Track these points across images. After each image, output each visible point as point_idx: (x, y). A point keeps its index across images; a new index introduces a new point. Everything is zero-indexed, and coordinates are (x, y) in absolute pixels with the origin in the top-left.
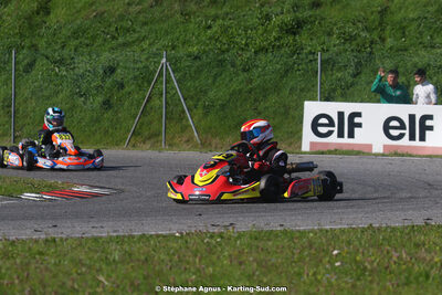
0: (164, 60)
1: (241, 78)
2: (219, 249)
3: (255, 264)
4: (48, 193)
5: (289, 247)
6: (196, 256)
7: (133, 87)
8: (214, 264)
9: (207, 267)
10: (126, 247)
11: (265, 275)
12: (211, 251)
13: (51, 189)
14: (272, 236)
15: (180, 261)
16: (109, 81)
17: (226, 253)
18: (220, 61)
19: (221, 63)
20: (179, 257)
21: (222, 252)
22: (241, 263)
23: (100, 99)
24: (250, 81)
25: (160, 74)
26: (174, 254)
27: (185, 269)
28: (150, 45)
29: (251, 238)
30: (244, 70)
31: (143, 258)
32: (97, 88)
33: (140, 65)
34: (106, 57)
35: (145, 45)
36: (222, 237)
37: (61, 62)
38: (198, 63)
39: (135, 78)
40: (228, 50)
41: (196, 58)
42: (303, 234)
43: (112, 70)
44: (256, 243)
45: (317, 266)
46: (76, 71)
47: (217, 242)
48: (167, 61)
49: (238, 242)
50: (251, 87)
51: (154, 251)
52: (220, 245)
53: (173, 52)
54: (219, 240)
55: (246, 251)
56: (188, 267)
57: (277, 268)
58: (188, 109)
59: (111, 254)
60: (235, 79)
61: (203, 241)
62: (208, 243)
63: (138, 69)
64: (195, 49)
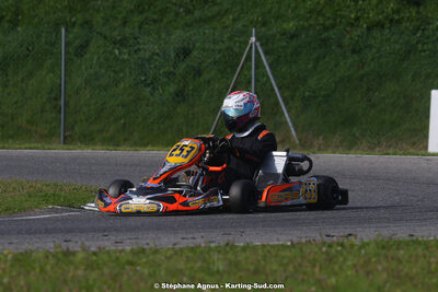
0: (253, 39)
1: (350, 61)
2: (341, 259)
3: (385, 275)
5: (425, 257)
6: (314, 266)
7: (213, 73)
8: (335, 274)
9: (329, 277)
10: (230, 256)
11: (398, 286)
12: (330, 259)
14: (402, 245)
15: (296, 271)
16: (182, 67)
17: (349, 263)
18: (323, 40)
19: (325, 42)
20: (294, 267)
21: (345, 261)
22: (368, 273)
23: (172, 88)
24: (362, 65)
25: (249, 58)
26: (287, 264)
27: (303, 280)
28: (234, 20)
29: (378, 247)
30: (354, 51)
31: (252, 268)
32: (170, 75)
33: (221, 46)
34: (178, 36)
35: (228, 20)
36: (342, 245)
37: (122, 43)
38: (295, 43)
39: (215, 62)
40: (333, 26)
41: (292, 37)
44: (384, 252)
46: (141, 54)
47: (337, 251)
48: (257, 40)
49: (363, 251)
50: (362, 72)
51: (264, 260)
52: (342, 255)
53: (263, 29)
54: (339, 248)
55: (373, 260)
56: (306, 277)
57: (412, 279)
58: (284, 101)
59: (214, 264)
60: (342, 64)
61: (320, 249)
62: (327, 253)
63: (220, 51)
64: (291, 25)
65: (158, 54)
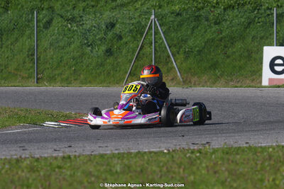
0: (153, 17)
1: (213, 29)
2: (198, 162)
3: (227, 173)
4: (64, 121)
5: (254, 160)
6: (180, 167)
7: (129, 38)
8: (194, 173)
9: (190, 175)
10: (126, 161)
11: (235, 181)
12: (192, 163)
13: (67, 119)
14: (239, 151)
15: (168, 171)
16: (110, 35)
17: (204, 165)
18: (197, 16)
19: (198, 18)
20: (167, 168)
21: (201, 163)
22: (215, 172)
23: (103, 48)
24: (220, 32)
25: (150, 28)
26: (163, 166)
27: (172, 177)
28: (142, 5)
29: (223, 153)
30: (216, 23)
31: (139, 169)
32: (101, 39)
33: (134, 21)
34: (107, 15)
35: (138, 5)
36: (200, 153)
37: (72, 20)
38: (179, 19)
39: (131, 31)
40: (203, 8)
41: (178, 14)
42: (264, 149)
43: (112, 25)
44: (227, 156)
45: (276, 174)
46: (85, 26)
47: (196, 157)
48: (155, 17)
49: (213, 156)
50: (221, 36)
51: (148, 164)
52: (199, 159)
53: (160, 10)
54: (198, 155)
55: (219, 163)
56: (174, 176)
57: (244, 175)
58: (172, 55)
59: (114, 167)
60: (208, 31)
61: (185, 156)
62: (190, 158)
63: (133, 24)
64: (177, 7)
65: (95, 27)
